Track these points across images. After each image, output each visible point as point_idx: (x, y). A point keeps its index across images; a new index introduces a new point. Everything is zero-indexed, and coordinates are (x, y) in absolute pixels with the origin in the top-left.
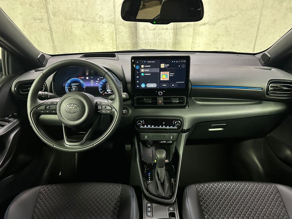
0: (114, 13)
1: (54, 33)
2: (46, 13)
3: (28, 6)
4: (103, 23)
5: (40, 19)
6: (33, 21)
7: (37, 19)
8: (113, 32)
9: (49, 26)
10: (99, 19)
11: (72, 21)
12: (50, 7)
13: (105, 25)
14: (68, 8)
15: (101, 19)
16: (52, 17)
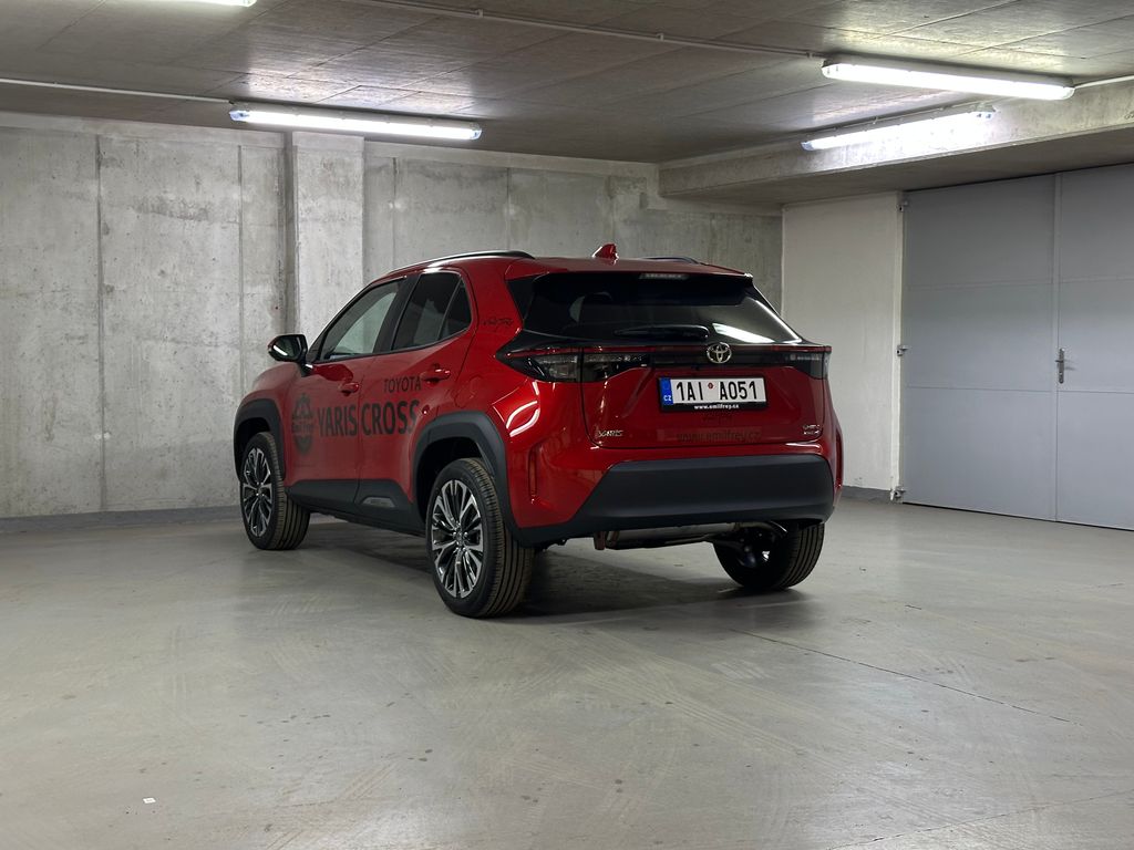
0: (241, 328)
1: (106, 367)
2: (95, 325)
3: (58, 311)
4: (216, 346)
5: (80, 338)
6: (64, 341)
7: (73, 338)
8: (236, 365)
9: (97, 352)
10: (209, 340)
11: (150, 343)
12: (107, 314)
13: (222, 350)
14: (145, 317)
15: (213, 340)
16: (108, 333)
